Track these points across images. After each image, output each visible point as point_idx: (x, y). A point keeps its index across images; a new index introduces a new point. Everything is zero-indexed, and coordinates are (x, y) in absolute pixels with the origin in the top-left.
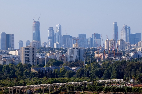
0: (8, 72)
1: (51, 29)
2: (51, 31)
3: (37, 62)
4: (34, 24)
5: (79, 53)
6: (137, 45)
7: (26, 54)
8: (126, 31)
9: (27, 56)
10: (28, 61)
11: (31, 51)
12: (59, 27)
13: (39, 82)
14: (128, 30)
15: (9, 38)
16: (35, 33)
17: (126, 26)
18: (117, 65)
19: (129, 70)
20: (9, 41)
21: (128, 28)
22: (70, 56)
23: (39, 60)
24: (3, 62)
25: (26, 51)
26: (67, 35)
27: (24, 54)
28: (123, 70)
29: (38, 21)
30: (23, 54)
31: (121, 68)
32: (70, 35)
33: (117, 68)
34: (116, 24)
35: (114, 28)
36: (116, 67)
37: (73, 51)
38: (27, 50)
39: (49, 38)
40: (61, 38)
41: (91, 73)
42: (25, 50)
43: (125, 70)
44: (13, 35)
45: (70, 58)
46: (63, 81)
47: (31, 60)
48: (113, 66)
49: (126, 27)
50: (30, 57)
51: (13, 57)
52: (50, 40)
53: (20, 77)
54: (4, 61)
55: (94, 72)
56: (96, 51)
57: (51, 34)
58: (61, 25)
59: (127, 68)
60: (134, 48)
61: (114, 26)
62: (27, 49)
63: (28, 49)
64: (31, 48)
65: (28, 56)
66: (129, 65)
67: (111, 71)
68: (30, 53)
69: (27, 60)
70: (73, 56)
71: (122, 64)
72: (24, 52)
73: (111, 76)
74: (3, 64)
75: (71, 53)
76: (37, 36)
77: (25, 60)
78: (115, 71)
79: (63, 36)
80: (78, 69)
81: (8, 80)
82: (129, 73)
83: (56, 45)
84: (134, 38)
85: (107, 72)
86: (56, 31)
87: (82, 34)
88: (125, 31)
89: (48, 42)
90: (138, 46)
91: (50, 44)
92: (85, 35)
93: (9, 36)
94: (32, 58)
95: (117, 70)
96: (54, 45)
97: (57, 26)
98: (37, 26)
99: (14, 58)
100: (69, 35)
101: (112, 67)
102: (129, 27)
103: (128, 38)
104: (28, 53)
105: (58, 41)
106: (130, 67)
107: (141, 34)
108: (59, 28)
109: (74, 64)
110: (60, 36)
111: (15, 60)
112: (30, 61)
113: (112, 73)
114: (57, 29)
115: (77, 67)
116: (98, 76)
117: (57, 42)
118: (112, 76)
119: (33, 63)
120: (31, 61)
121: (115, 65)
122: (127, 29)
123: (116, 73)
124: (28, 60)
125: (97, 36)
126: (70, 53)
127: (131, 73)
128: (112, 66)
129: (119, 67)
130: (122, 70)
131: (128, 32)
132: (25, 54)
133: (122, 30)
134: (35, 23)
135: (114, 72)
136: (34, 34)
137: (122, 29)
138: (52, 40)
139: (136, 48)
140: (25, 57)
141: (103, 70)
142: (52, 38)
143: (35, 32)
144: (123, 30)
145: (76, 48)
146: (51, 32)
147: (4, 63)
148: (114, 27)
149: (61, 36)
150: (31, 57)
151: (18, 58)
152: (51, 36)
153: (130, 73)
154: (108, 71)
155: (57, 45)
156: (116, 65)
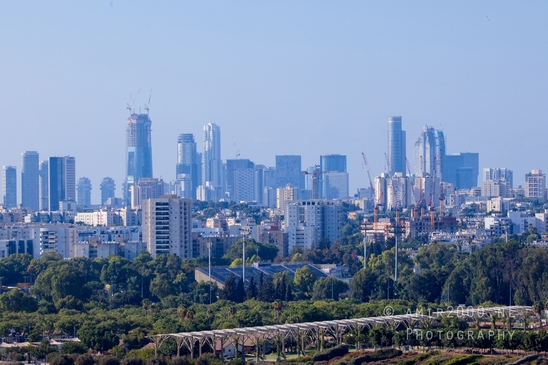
0: (118, 282)
1: (188, 139)
2: (188, 145)
3: (194, 250)
4: (132, 125)
5: (323, 219)
6: (478, 193)
7: (160, 223)
8: (433, 144)
9: (164, 228)
10: (167, 247)
11: (178, 213)
12: (214, 133)
13: (254, 316)
14: (437, 142)
15: (59, 171)
16: (135, 155)
17: (432, 129)
18: (488, 259)
19: (530, 276)
20: (59, 180)
21: (436, 135)
22: (294, 228)
23: (201, 241)
24: (87, 247)
25: (160, 214)
26: (239, 158)
27: (155, 221)
28: (511, 277)
29: (144, 112)
30: (152, 223)
31: (503, 268)
32: (248, 161)
33: (490, 268)
34: (397, 122)
35: (390, 136)
36: (484, 263)
37: (301, 211)
38: (164, 209)
39: (181, 169)
40: (219, 169)
41: (400, 284)
42: (157, 209)
43: (516, 276)
44: (71, 161)
45: (295, 237)
46: (337, 312)
47: (178, 241)
48: (475, 263)
49: (430, 133)
50: (173, 233)
51: (103, 233)
52: (184, 175)
53: (174, 300)
54: (91, 247)
55: (411, 283)
56: (354, 214)
57: (188, 157)
58: (218, 128)
59: (524, 267)
60: (469, 200)
61: (390, 130)
62: (164, 204)
63: (167, 204)
64: (177, 201)
65: (167, 228)
66: (530, 259)
67: (470, 280)
68: (172, 217)
69: (164, 243)
70: (303, 228)
71: (505, 256)
72: (155, 216)
73: (468, 295)
74: (87, 257)
75: (296, 218)
76: (142, 163)
77: (157, 243)
78: (484, 279)
79: (225, 162)
80: (338, 271)
81: (146, 308)
82: (532, 284)
83: (203, 191)
84: (458, 170)
85: (453, 283)
86: (203, 147)
87: (287, 157)
88: (428, 146)
89: (178, 183)
90: (483, 194)
91: (183, 190)
92: (297, 160)
93: (59, 162)
94: (181, 236)
95: (489, 276)
96: (198, 191)
97: (205, 128)
98: (141, 128)
99: (106, 236)
100: (245, 160)
101: (470, 264)
102: (441, 134)
103: (438, 167)
104: (167, 218)
105: (210, 181)
106: (534, 266)
107: (477, 155)
108: (214, 136)
109: (324, 257)
110: (215, 164)
111: (125, 241)
112: (174, 244)
113: (472, 286)
114: (207, 137)
115: (334, 266)
116: (424, 294)
117: (207, 184)
118: (473, 294)
119: (183, 254)
120: (178, 246)
121: (481, 258)
122: (433, 137)
123: (488, 284)
124: (168, 242)
125: (337, 162)
126: (293, 218)
127: (538, 286)
128: (472, 261)
129: (495, 264)
130: (506, 277)
131: (438, 149)
132: (157, 224)
133: (418, 142)
134: (134, 122)
135: (480, 281)
136: (131, 155)
137: (419, 139)
138: (189, 176)
139: (478, 203)
140: (157, 233)
141: (441, 275)
142: (191, 169)
143: (133, 149)
144: (422, 140)
145: (313, 203)
146: (188, 151)
147: (91, 252)
148: (390, 133)
149: (219, 161)
150: (178, 232)
151: (117, 236)
152: (188, 162)
153: (535, 285)
154: (459, 278)
155: (208, 191)
156: (486, 257)
